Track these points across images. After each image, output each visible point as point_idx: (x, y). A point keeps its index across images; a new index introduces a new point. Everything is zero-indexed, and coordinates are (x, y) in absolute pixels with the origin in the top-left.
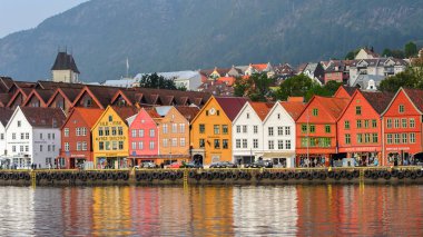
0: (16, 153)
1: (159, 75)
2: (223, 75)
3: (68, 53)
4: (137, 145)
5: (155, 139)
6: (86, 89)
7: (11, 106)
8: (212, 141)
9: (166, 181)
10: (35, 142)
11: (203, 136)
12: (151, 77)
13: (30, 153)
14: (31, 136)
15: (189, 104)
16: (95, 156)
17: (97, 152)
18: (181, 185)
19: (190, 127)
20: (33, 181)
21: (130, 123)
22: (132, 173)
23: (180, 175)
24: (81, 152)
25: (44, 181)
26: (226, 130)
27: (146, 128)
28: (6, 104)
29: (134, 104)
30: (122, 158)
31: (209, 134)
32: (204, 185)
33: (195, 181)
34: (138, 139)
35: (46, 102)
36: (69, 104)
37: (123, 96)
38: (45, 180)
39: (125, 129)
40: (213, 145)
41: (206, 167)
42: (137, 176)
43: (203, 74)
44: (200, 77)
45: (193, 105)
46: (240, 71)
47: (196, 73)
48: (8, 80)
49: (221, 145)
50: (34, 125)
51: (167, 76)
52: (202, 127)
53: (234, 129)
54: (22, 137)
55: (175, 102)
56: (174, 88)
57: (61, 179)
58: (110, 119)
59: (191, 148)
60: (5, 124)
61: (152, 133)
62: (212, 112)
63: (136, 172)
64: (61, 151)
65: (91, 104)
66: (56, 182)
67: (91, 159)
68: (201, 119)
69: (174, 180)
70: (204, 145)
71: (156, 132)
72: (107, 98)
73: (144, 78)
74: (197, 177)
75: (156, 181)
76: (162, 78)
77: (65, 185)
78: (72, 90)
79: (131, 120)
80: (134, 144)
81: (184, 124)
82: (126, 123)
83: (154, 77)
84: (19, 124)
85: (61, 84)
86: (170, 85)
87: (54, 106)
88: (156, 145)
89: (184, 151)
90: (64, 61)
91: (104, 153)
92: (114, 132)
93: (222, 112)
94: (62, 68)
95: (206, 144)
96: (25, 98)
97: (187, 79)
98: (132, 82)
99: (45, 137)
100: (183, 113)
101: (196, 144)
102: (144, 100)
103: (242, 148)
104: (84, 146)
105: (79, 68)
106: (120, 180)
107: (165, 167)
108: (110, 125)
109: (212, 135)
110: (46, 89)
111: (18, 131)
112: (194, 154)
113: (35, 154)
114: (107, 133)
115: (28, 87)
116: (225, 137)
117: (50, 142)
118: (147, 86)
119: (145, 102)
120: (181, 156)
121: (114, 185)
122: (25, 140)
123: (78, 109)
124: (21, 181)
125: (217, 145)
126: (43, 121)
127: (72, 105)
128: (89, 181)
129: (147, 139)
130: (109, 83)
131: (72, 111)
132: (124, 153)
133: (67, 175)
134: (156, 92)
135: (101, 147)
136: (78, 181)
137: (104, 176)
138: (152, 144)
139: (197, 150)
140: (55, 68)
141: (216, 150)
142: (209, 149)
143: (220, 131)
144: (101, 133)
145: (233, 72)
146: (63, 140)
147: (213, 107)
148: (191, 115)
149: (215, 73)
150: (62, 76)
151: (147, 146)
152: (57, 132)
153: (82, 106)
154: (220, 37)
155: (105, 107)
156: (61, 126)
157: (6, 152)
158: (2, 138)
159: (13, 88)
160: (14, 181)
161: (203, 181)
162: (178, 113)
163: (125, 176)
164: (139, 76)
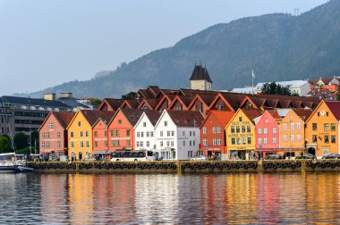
0: (163, 148)
1: (277, 83)
2: (326, 84)
3: (203, 67)
4: (263, 141)
5: (277, 135)
6: (220, 95)
7: (158, 109)
8: (323, 137)
9: (287, 169)
10: (179, 139)
11: (315, 133)
12: (271, 85)
13: (175, 147)
14: (175, 133)
15: (304, 107)
16: (229, 149)
17: (230, 146)
19: (305, 126)
20: (179, 170)
21: (256, 123)
22: (260, 163)
23: (299, 164)
24: (217, 146)
25: (187, 170)
26: (333, 128)
27: (270, 127)
28: (154, 108)
29: (259, 107)
30: (250, 151)
31: (320, 131)
32: (318, 173)
33: (311, 169)
34: (263, 135)
35: (187, 106)
36: (206, 108)
37: (250, 101)
38: (189, 169)
39: (252, 127)
40: (323, 140)
41: (319, 158)
42: (264, 165)
43: (311, 83)
44: (309, 85)
45: (307, 108)
47: (305, 82)
48: (155, 88)
49: (330, 140)
50: (179, 125)
51: (283, 84)
52: (315, 126)
54: (168, 135)
55: (291, 106)
56: (289, 94)
57: (202, 168)
58: (241, 120)
59: (306, 142)
60: (154, 124)
61: (274, 131)
62: (323, 113)
63: (263, 162)
64: (200, 146)
65: (225, 108)
66: (198, 170)
67: (225, 152)
68: (314, 119)
69: (294, 168)
70: (316, 140)
71: (278, 129)
72: (237, 102)
73: (265, 86)
74: (311, 165)
75: (279, 169)
76: (279, 86)
77: (205, 173)
78: (208, 96)
79: (257, 120)
80: (260, 139)
81: (300, 123)
82: (254, 123)
83: (273, 86)
84: (166, 124)
85: (198, 92)
86: (285, 91)
87: (194, 109)
88: (278, 141)
89: (300, 145)
90: (200, 73)
91: (236, 147)
92: (244, 130)
93: (330, 113)
94: (198, 79)
95: (318, 139)
96: (170, 103)
97: (299, 87)
98: (256, 89)
99: (187, 134)
100: (300, 114)
101: (310, 139)
102: (266, 104)
104: (219, 141)
105: (212, 79)
106: (250, 168)
107: (287, 158)
108: (241, 124)
109: (323, 132)
110: (187, 96)
111: (165, 129)
112: (308, 147)
113: (179, 148)
114: (238, 131)
115: (172, 95)
116: (333, 133)
117: (192, 139)
118: (267, 93)
119: (268, 105)
120: (298, 149)
121: (245, 173)
122: (171, 137)
123: (213, 112)
124: (169, 170)
125: (327, 140)
126: (186, 122)
127: (208, 108)
128: (225, 170)
129: (270, 135)
130: (235, 90)
131: (208, 113)
132: (252, 147)
133: (207, 165)
134: (275, 98)
135: (233, 142)
136: (216, 170)
137: (237, 166)
138: (274, 139)
139: (311, 145)
140: (192, 78)
141: (326, 144)
142: (321, 143)
143: (329, 128)
144: (233, 131)
145: (335, 81)
146: (202, 137)
147: (323, 109)
148: (306, 116)
149: (321, 82)
150: (198, 85)
151: (270, 141)
152: (197, 130)
153: (217, 109)
154: (322, 53)
155: (236, 110)
156: (200, 126)
157: (155, 146)
158: (152, 135)
159: (160, 95)
160: (164, 170)
161: (317, 169)
162: (295, 115)
163: (254, 165)
164: (260, 85)
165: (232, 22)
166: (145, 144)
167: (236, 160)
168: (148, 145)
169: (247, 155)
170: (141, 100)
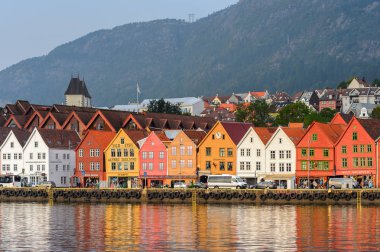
0: (33, 172)
1: (166, 100)
2: (223, 102)
3: (81, 79)
4: (148, 167)
5: (164, 160)
6: (99, 112)
7: (28, 127)
8: (217, 163)
9: (176, 200)
10: (51, 162)
11: (209, 159)
12: (158, 102)
13: (47, 171)
14: (47, 156)
15: (196, 128)
16: (108, 175)
17: (110, 172)
18: (190, 204)
19: (198, 150)
20: (51, 198)
21: (141, 146)
23: (189, 194)
24: (95, 172)
26: (230, 154)
27: (156, 151)
28: (23, 126)
29: (144, 127)
30: (132, 178)
31: (215, 157)
33: (203, 200)
34: (148, 160)
35: (61, 124)
36: (83, 127)
38: (61, 197)
39: (136, 151)
40: (218, 167)
42: (149, 195)
43: (206, 101)
44: (203, 103)
45: (200, 130)
46: (240, 98)
47: (199, 99)
48: (25, 103)
49: (226, 167)
50: (51, 146)
51: (173, 101)
52: (208, 150)
53: (239, 152)
54: (39, 157)
55: (182, 126)
56: (180, 113)
57: (77, 196)
58: (123, 142)
59: (198, 169)
60: (23, 144)
61: (162, 155)
62: (218, 136)
63: (148, 191)
64: (76, 171)
65: (104, 128)
66: (72, 199)
67: (104, 179)
68: (208, 142)
69: (183, 198)
70: (210, 167)
71: (165, 153)
72: (119, 121)
73: (152, 103)
74: (205, 196)
75: (166, 200)
76: (168, 104)
78: (86, 114)
79: (142, 142)
80: (144, 165)
81: (191, 146)
82: (138, 145)
83: (161, 103)
84: (36, 145)
85: (74, 108)
86: (175, 110)
87: (69, 128)
88: (165, 167)
89: (192, 172)
90: (76, 87)
91: (116, 173)
92: (126, 154)
93: (227, 136)
94: (74, 93)
95: (212, 166)
96: (42, 120)
97: (191, 105)
98: (141, 107)
99: (61, 157)
100: (191, 136)
101: (202, 166)
102: (153, 124)
103: (245, 171)
104: (97, 166)
105: (91, 94)
106: (133, 198)
107: (175, 187)
108: (122, 147)
109: (217, 157)
110: (62, 112)
111: (35, 151)
112: (200, 175)
113: (51, 173)
114: (119, 154)
115: (44, 111)
116: (230, 159)
117: (66, 162)
118: (154, 111)
119: (154, 126)
120: (188, 177)
121: (127, 203)
122: (42, 160)
123: (91, 131)
124: (39, 198)
125: (222, 167)
126: (59, 143)
127: (85, 128)
128: (103, 199)
129: (156, 160)
130: (117, 108)
131: (85, 133)
132: (135, 173)
133: (83, 193)
134: (163, 117)
135: (114, 167)
136: (93, 199)
137: (118, 195)
138: (161, 165)
139: (203, 172)
140: (68, 93)
141: (221, 172)
143: (226, 154)
144: (113, 154)
145: (233, 99)
146: (78, 160)
147: (219, 131)
148: (198, 138)
149: (217, 100)
150: (75, 100)
151: (156, 167)
152: (72, 153)
153: (95, 129)
154: (219, 67)
155: (117, 130)
156: (76, 148)
157: (23, 170)
158: (20, 158)
159: (30, 111)
160: (32, 198)
161: (210, 200)
162: (186, 137)
163: (137, 195)
164: (147, 102)
165: (116, 29)
166: (12, 168)
167: (116, 188)
168: (15, 169)
169: (129, 183)
170: (8, 117)
